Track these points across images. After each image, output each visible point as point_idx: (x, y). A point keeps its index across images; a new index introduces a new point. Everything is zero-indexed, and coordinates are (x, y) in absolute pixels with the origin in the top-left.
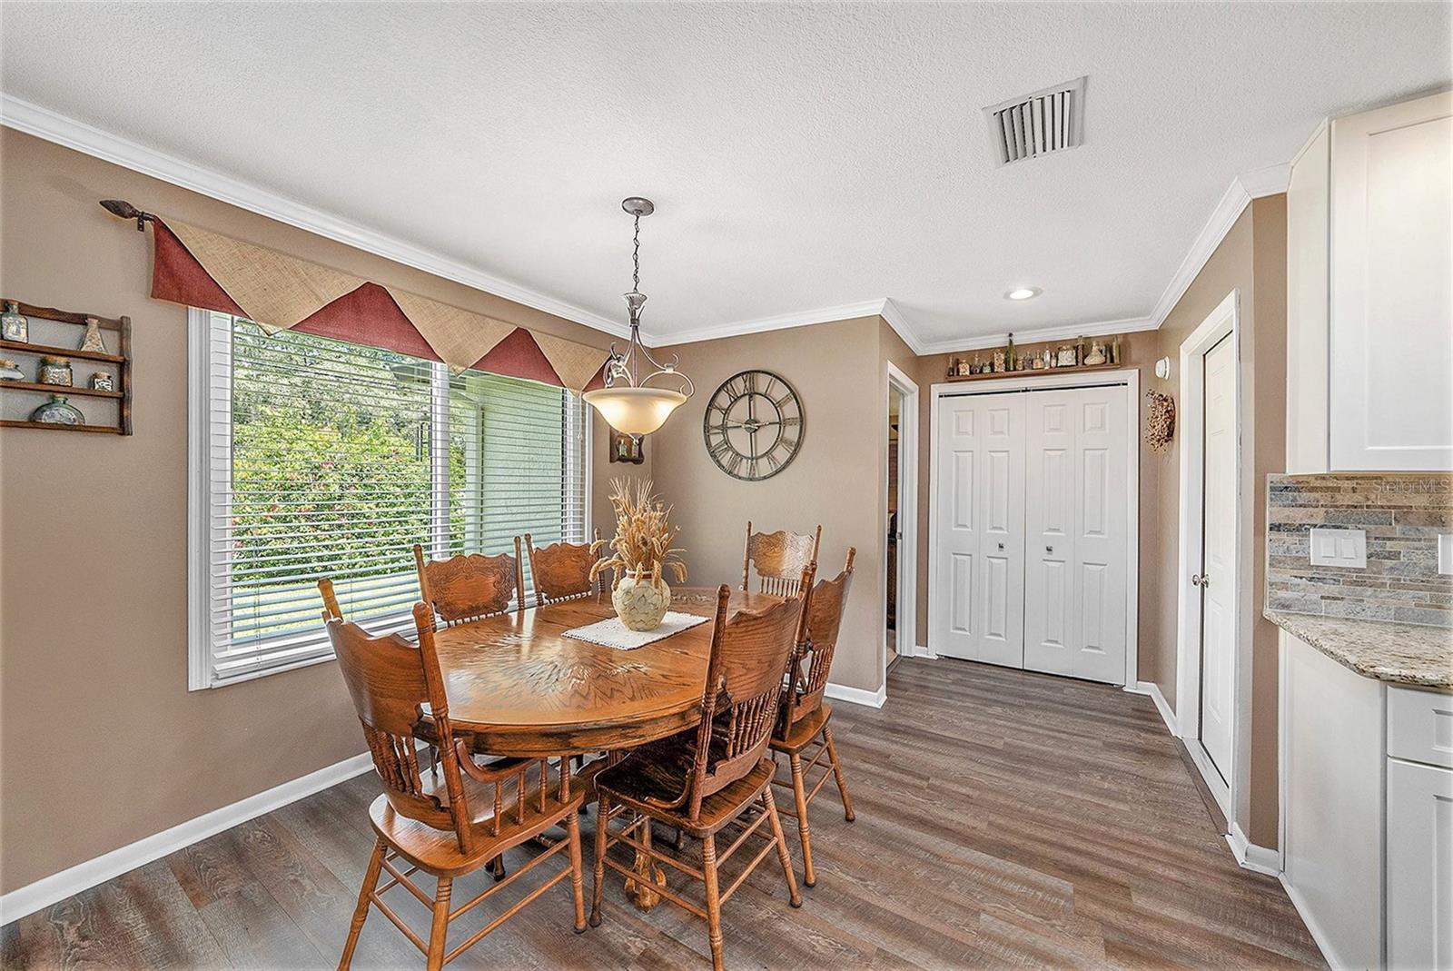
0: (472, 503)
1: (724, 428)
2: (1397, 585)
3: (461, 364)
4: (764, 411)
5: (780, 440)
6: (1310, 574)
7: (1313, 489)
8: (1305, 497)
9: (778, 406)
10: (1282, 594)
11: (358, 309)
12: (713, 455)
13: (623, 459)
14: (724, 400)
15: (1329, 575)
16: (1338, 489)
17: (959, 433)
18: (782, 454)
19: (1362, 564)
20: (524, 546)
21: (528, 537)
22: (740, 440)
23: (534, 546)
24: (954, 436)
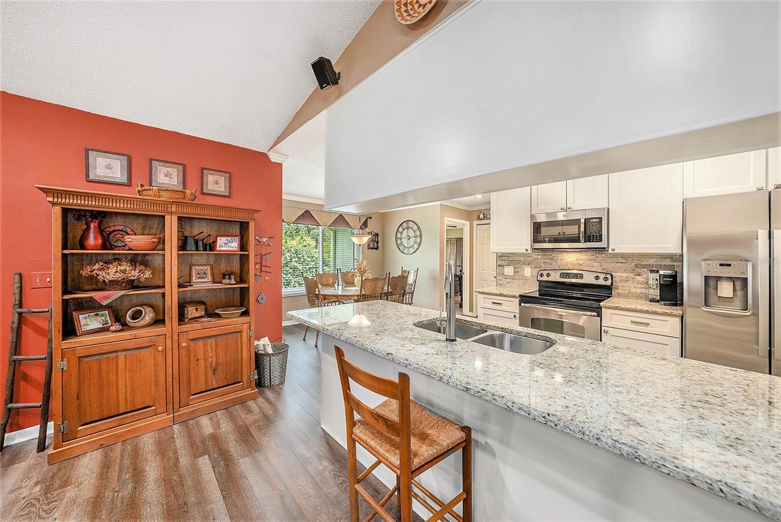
0: (332, 261)
1: (401, 239)
2: (519, 279)
3: (326, 226)
4: (411, 233)
5: (415, 242)
6: (505, 277)
7: (505, 256)
8: (504, 258)
9: (414, 231)
10: (501, 282)
11: (304, 217)
12: (398, 247)
13: (372, 249)
14: (401, 230)
15: (508, 277)
16: (509, 256)
17: (483, 238)
18: (416, 246)
19: (513, 274)
20: (339, 271)
21: (340, 269)
22: (405, 242)
23: (342, 271)
24: (481, 239)
